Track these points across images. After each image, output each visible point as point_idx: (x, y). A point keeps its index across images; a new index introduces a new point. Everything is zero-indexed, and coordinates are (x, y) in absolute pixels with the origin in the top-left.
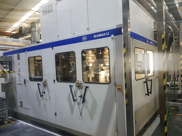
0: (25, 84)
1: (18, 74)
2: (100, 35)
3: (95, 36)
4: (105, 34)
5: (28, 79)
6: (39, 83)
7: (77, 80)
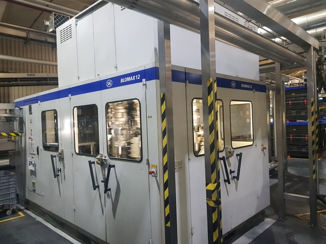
0: (38, 154)
1: (29, 138)
2: (128, 79)
3: (122, 81)
4: (135, 78)
5: (41, 147)
6: (54, 154)
7: (100, 153)
